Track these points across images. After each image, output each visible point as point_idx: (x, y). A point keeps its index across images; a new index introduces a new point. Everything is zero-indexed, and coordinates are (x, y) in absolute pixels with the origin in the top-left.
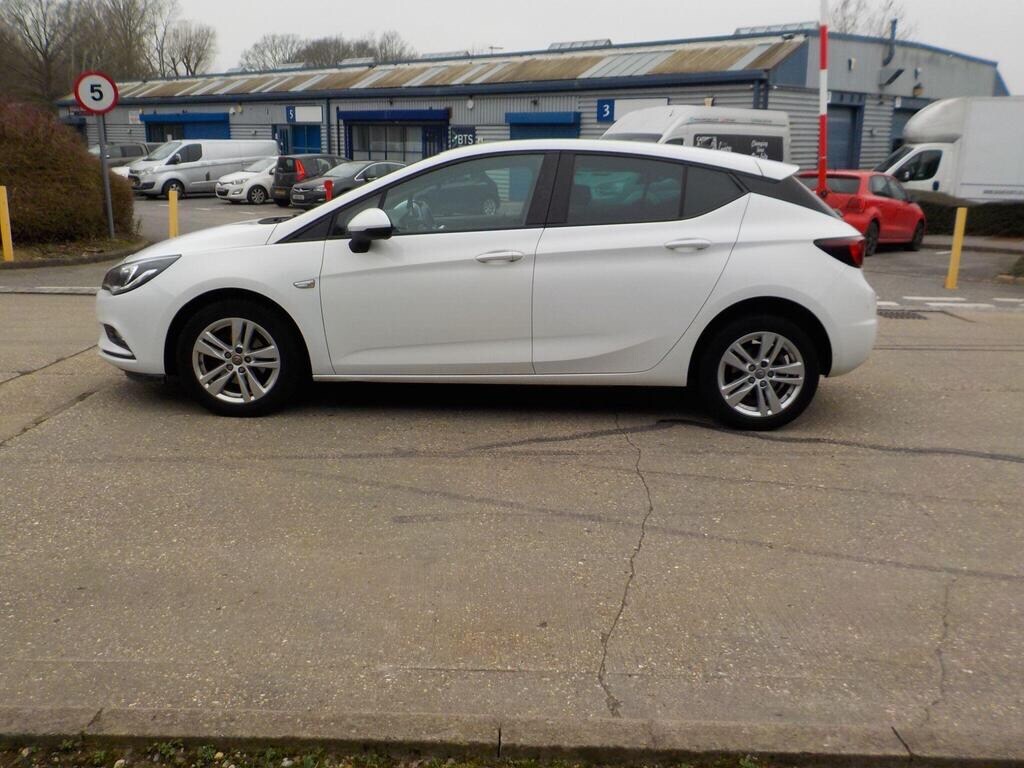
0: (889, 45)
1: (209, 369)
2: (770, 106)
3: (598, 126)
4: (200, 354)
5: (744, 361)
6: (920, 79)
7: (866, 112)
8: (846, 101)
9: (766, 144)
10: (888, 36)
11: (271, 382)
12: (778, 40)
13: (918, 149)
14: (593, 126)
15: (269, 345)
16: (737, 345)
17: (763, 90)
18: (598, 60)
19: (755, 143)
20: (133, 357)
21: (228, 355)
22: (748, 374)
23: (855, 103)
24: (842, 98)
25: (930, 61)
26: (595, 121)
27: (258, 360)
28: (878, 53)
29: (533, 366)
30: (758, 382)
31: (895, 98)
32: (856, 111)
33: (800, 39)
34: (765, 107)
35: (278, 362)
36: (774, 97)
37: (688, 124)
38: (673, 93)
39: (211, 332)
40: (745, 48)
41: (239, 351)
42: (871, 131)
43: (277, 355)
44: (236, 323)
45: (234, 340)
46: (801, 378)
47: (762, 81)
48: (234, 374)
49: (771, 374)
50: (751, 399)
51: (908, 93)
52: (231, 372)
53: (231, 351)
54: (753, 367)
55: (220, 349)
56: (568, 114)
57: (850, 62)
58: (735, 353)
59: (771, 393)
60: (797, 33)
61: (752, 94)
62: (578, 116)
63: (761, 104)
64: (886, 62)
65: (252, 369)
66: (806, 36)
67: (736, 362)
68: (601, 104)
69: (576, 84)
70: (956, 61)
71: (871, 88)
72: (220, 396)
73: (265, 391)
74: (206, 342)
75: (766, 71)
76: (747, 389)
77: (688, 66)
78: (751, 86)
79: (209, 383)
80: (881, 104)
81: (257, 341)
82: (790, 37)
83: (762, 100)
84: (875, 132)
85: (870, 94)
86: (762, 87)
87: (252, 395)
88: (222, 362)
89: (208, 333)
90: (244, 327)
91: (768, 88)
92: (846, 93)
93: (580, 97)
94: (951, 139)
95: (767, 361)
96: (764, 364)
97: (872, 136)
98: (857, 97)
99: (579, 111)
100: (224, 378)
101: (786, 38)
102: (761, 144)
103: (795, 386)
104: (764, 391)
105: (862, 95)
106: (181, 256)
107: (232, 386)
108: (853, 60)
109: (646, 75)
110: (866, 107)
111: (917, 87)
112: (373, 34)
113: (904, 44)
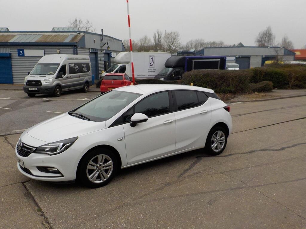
0: (102, 36)
2: (78, 53)
3: (19, 58)
6: (109, 45)
7: (99, 54)
8: (94, 51)
10: (101, 34)
12: (76, 34)
14: (17, 58)
17: (76, 48)
23: (96, 52)
24: (93, 50)
25: (110, 40)
26: (17, 56)
32: (96, 54)
33: (82, 34)
34: (77, 54)
36: (79, 50)
42: (100, 59)
47: (75, 46)
51: (106, 49)
56: (6, 54)
57: (94, 40)
60: (82, 32)
61: (72, 49)
62: (10, 54)
63: (76, 53)
64: (101, 41)
66: (84, 33)
68: (19, 51)
69: (9, 44)
70: (114, 40)
78: (72, 47)
80: (102, 52)
82: (79, 33)
83: (76, 51)
84: (101, 59)
85: (99, 49)
86: (75, 47)
91: (77, 48)
92: (94, 49)
93: (10, 48)
97: (100, 60)
98: (96, 50)
99: (10, 52)
101: (78, 33)
105: (97, 49)
108: (95, 40)
110: (99, 53)
111: (108, 47)
113: (105, 36)
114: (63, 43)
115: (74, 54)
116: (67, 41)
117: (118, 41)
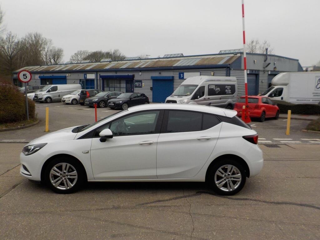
0: (266, 56)
1: (55, 179)
2: (231, 75)
3: (179, 80)
4: (52, 174)
5: (223, 174)
6: (276, 65)
7: (260, 76)
8: (254, 72)
9: (230, 87)
10: (265, 53)
11: (75, 183)
12: (232, 55)
13: (276, 87)
14: (178, 80)
15: (74, 171)
16: (220, 169)
17: (228, 70)
18: (179, 60)
19: (226, 87)
20: (31, 175)
21: (61, 174)
22: (224, 178)
23: (257, 73)
24: (252, 72)
25: (278, 60)
26: (178, 79)
27: (71, 176)
28: (263, 58)
29: (157, 176)
30: (227, 180)
31: (268, 71)
32: (257, 75)
33: (239, 55)
34: (229, 76)
35: (77, 176)
36: (232, 72)
37: (206, 82)
38: (201, 71)
39: (56, 167)
40: (223, 57)
41: (65, 173)
42: (262, 81)
43: (76, 174)
44: (64, 164)
45: (63, 170)
46: (240, 179)
47: (228, 67)
48: (63, 180)
49: (231, 178)
50: (225, 186)
51: (272, 70)
52: (62, 180)
53: (62, 173)
54: (225, 176)
55: (58, 173)
56: (170, 77)
57: (254, 61)
58: (219, 171)
59: (231, 184)
60: (238, 53)
61: (225, 71)
62: (173, 77)
63: (228, 75)
64: (265, 61)
65: (69, 179)
66: (241, 54)
67: (220, 174)
68: (180, 74)
69: (172, 68)
70: (286, 59)
71: (261, 68)
72: (58, 187)
73: (72, 185)
74: (54, 171)
75: (229, 64)
76: (224, 183)
77: (206, 63)
78: (225, 69)
79: (55, 183)
80: (264, 73)
81: (70, 170)
82: (236, 54)
83: (228, 73)
84: (263, 81)
85: (261, 70)
86: (228, 69)
87: (68, 187)
88: (59, 176)
89: (55, 168)
90: (66, 165)
91: (230, 69)
92: (254, 70)
93: (174, 72)
94: (286, 85)
95: (230, 173)
96: (229, 175)
97: (262, 82)
98: (257, 71)
99: (173, 76)
100: (60, 182)
101: (235, 55)
102: (229, 87)
103: (239, 181)
104: (229, 183)
105: (258, 71)
106: (47, 143)
107: (62, 184)
108: (255, 61)
109: (193, 65)
110: (260, 74)
111: (275, 68)
112: (111, 50)
113: (270, 55)
114: (216, 65)
115: (227, 76)
116: (221, 63)
117: (291, 61)
